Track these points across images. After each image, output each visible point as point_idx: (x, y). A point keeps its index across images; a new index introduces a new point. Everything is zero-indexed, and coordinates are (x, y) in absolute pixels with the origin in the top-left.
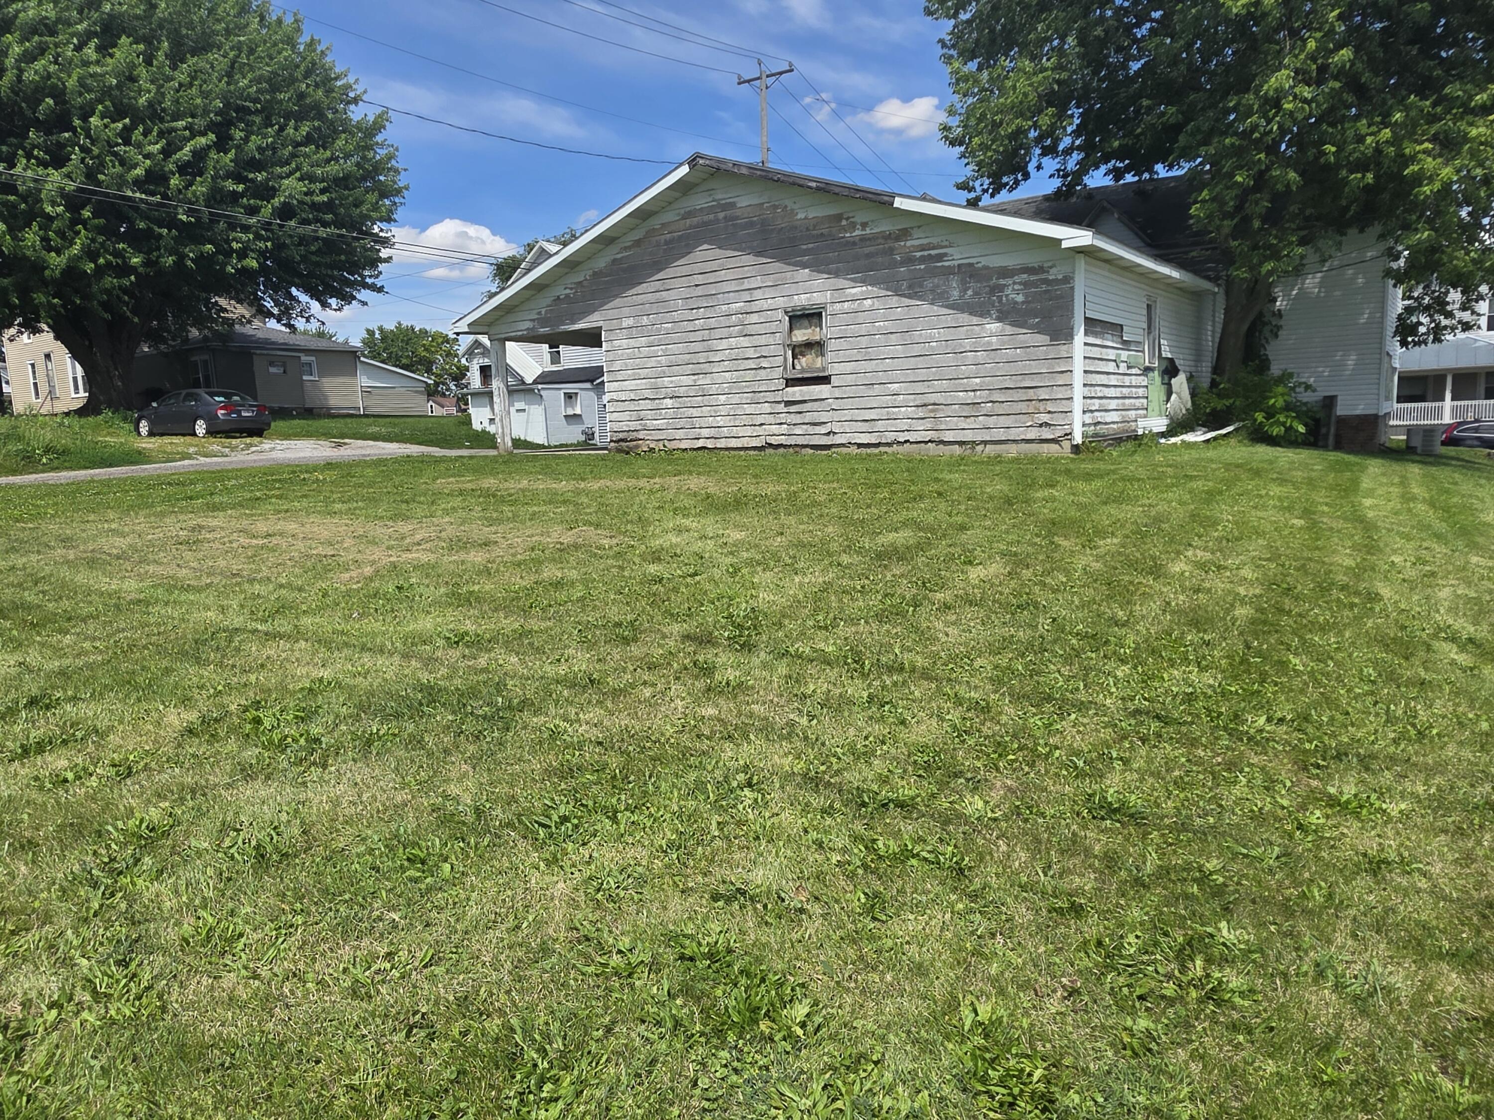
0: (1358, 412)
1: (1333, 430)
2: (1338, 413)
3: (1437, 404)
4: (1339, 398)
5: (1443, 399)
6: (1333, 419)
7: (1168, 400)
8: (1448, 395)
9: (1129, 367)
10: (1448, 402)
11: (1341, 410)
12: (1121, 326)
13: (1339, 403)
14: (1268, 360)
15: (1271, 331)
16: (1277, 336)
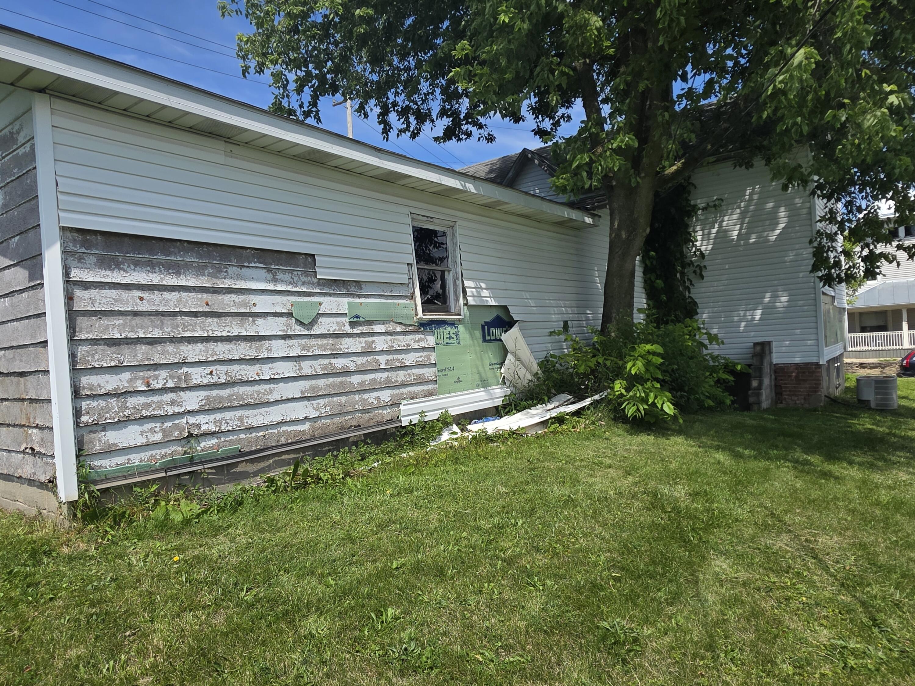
0: (797, 360)
1: (766, 381)
2: (775, 361)
3: (897, 333)
4: (774, 344)
5: (901, 329)
6: (766, 369)
7: (502, 363)
8: (905, 325)
9: (353, 324)
10: (906, 332)
11: (777, 358)
12: (313, 256)
13: (774, 350)
14: (695, 304)
15: (695, 272)
16: (702, 277)
